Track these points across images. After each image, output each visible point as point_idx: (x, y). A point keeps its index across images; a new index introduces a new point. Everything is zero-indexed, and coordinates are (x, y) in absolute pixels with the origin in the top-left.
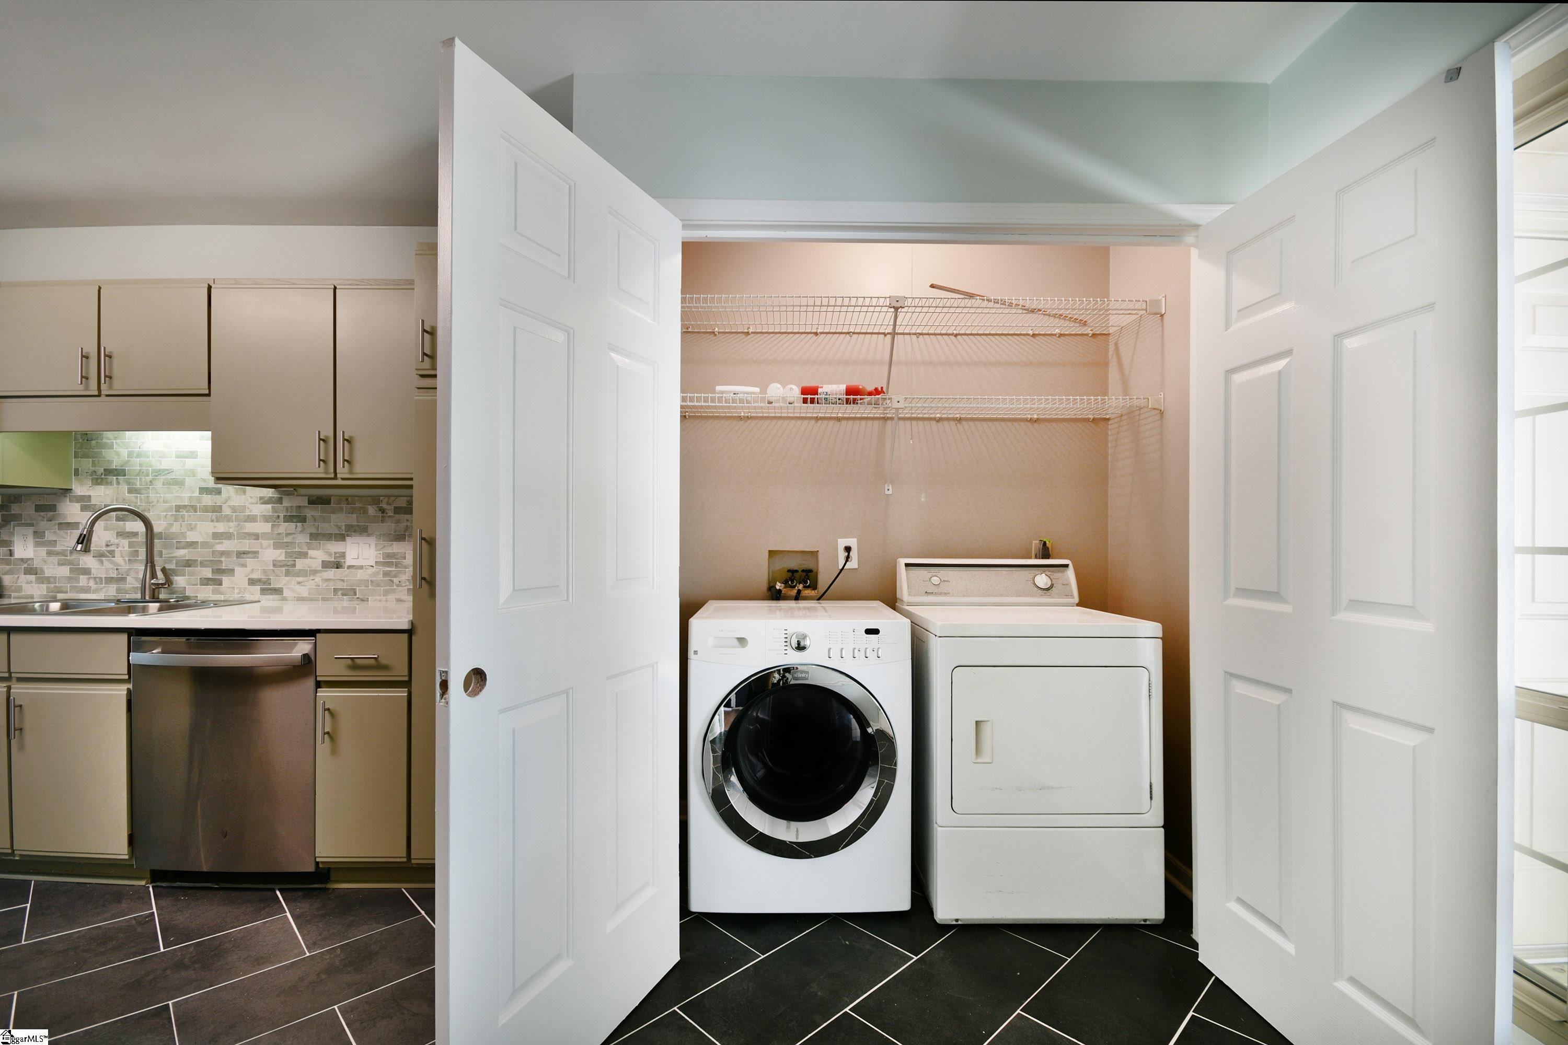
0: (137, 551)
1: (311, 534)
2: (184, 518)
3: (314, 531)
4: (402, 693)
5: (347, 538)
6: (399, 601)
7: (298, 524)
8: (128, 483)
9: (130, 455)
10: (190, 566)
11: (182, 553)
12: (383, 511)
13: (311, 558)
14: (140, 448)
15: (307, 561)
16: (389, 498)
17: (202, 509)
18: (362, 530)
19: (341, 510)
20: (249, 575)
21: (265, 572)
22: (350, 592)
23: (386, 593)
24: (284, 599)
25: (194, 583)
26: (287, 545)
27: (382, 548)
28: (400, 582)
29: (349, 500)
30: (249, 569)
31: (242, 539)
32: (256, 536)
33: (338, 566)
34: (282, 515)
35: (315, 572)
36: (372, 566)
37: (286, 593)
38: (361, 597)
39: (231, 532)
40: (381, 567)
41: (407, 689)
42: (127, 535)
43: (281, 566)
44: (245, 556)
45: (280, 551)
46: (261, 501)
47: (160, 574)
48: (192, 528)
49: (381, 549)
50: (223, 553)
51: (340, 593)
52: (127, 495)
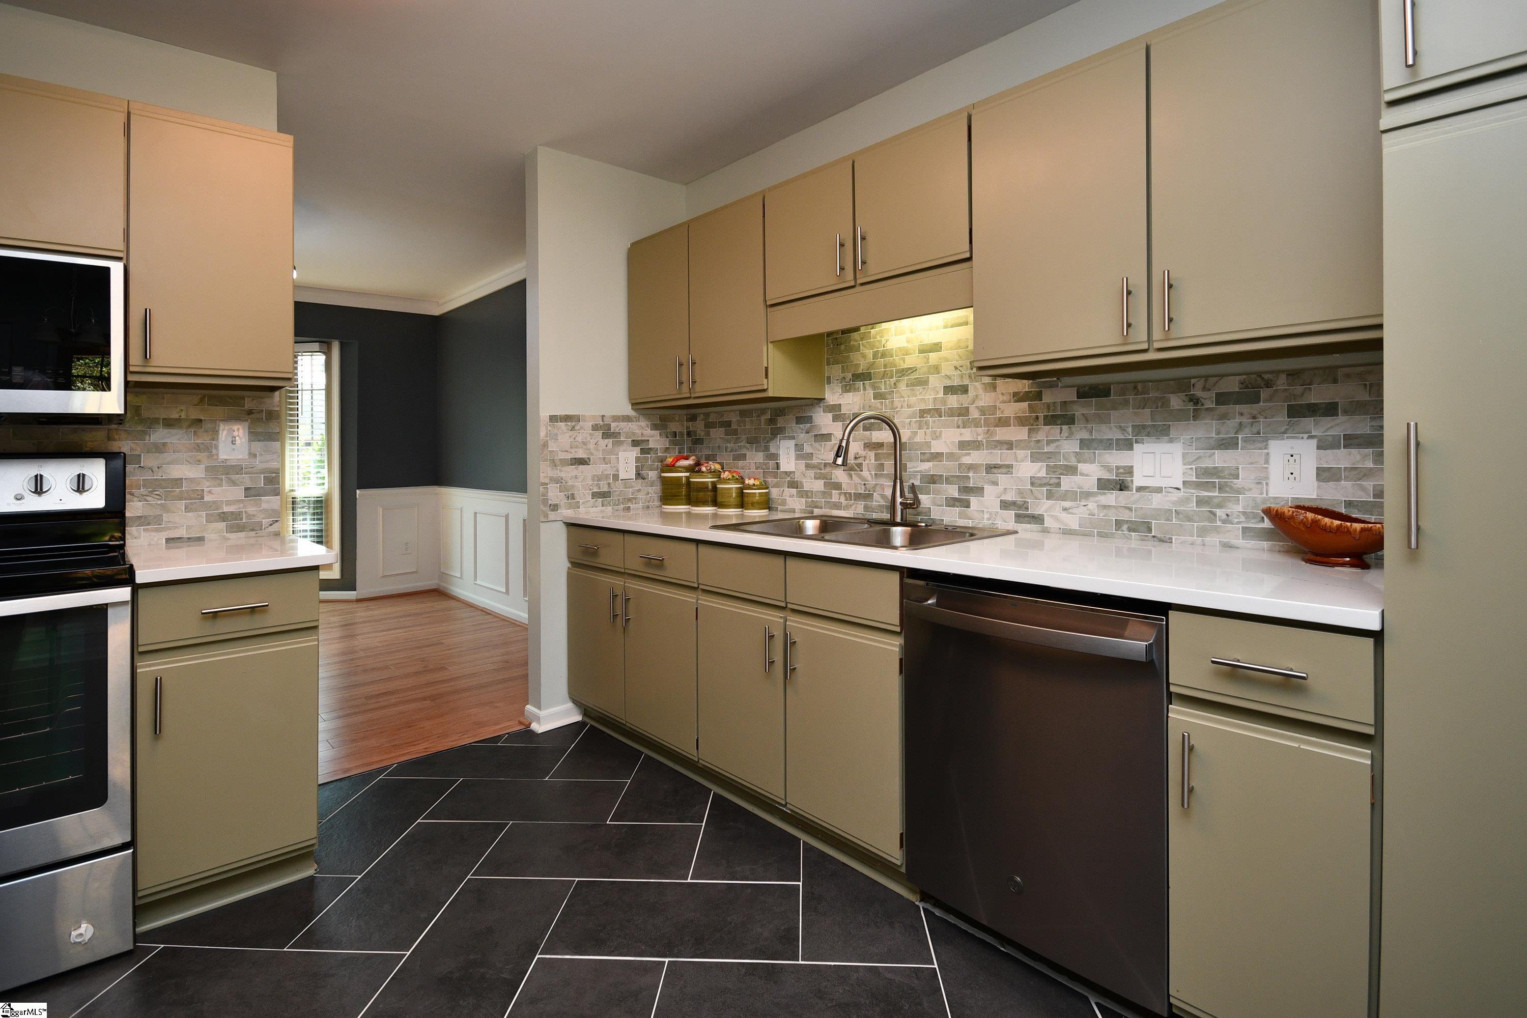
0: (882, 465)
1: (1082, 441)
2: (929, 425)
3: (1085, 435)
4: (1361, 757)
5: (1135, 445)
6: (1227, 546)
7: (1064, 427)
8: (874, 387)
9: (875, 355)
10: (935, 483)
11: (926, 466)
12: (1195, 401)
13: (1082, 474)
14: (884, 347)
15: (1077, 479)
16: (1206, 381)
17: (948, 413)
18: (1160, 432)
19: (1126, 403)
20: (1001, 496)
21: (1020, 492)
22: (1142, 527)
23: (1202, 532)
24: (1046, 531)
25: (939, 503)
26: (1049, 456)
27: (1195, 460)
28: (1227, 515)
29: (1139, 387)
30: (1000, 488)
31: (992, 448)
32: (1010, 445)
33: (1122, 486)
34: (1041, 415)
35: (1087, 495)
36: (1178, 489)
37: (1048, 522)
38: (1159, 536)
39: (979, 440)
40: (1193, 491)
41: (1370, 752)
42: (873, 446)
43: (1041, 485)
44: (996, 471)
45: (1040, 464)
46: (1015, 398)
47: (907, 494)
48: (937, 437)
49: (1192, 462)
50: (971, 467)
51: (1125, 527)
52: (873, 401)
